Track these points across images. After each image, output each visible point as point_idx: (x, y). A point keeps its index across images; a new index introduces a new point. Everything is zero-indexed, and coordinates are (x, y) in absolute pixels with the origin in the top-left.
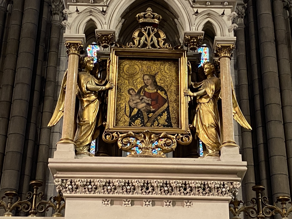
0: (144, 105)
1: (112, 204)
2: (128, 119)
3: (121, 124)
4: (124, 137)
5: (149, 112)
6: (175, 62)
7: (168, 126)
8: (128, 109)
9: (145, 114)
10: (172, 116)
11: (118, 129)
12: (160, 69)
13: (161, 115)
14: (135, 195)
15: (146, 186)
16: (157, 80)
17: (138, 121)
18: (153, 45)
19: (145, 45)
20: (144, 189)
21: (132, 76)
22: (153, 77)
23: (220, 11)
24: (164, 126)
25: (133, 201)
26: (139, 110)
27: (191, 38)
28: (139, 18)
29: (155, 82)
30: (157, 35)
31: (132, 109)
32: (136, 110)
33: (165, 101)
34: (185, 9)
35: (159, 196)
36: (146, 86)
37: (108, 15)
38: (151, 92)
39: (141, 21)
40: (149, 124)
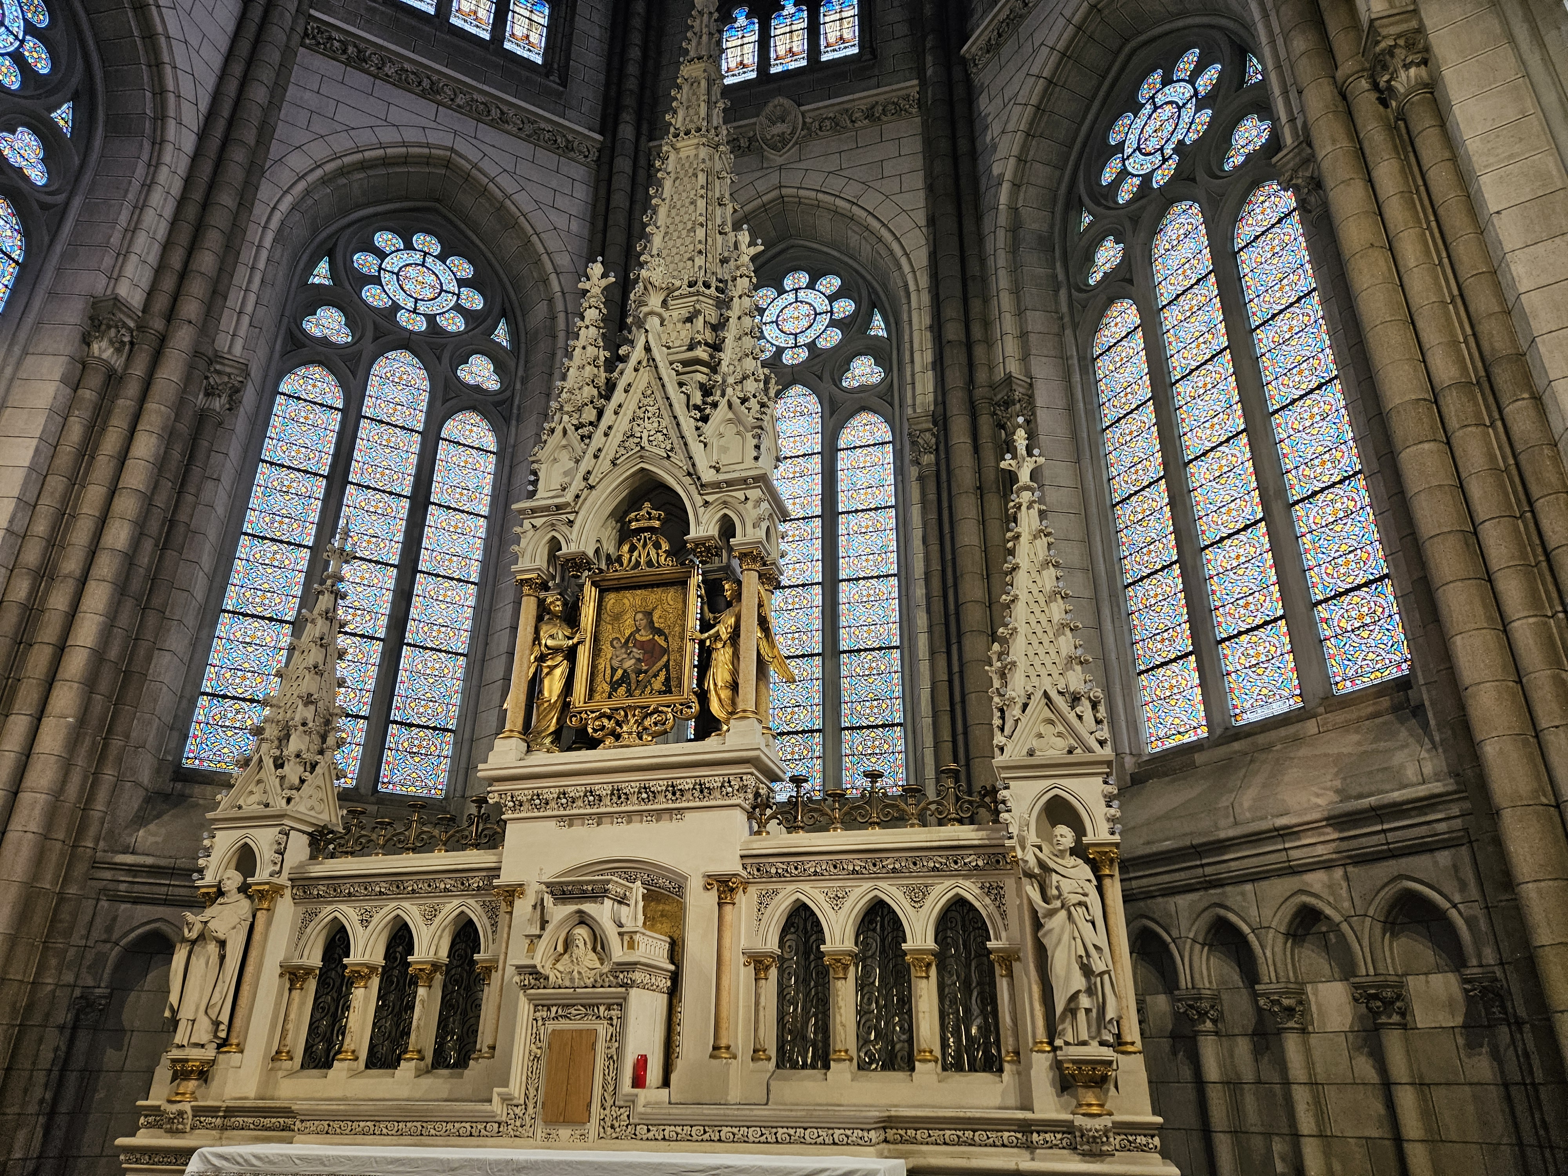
0: (633, 661)
1: (571, 825)
2: (607, 688)
3: (597, 697)
4: (597, 718)
5: (639, 672)
6: (682, 583)
7: (665, 692)
8: (609, 671)
9: (633, 676)
10: (673, 674)
11: (592, 705)
12: (661, 600)
13: (656, 676)
14: (603, 810)
15: (618, 794)
16: (655, 619)
17: (622, 690)
18: (650, 563)
19: (638, 563)
20: (615, 799)
21: (617, 617)
22: (649, 614)
23: (740, 495)
24: (660, 692)
25: (600, 819)
26: (625, 671)
27: (697, 545)
28: (630, 522)
29: (652, 622)
30: (657, 546)
31: (614, 670)
32: (620, 672)
33: (665, 651)
34: (691, 499)
35: (636, 808)
36: (638, 630)
37: (576, 526)
38: (644, 639)
39: (634, 525)
40: (638, 692)
